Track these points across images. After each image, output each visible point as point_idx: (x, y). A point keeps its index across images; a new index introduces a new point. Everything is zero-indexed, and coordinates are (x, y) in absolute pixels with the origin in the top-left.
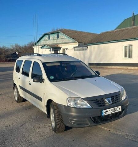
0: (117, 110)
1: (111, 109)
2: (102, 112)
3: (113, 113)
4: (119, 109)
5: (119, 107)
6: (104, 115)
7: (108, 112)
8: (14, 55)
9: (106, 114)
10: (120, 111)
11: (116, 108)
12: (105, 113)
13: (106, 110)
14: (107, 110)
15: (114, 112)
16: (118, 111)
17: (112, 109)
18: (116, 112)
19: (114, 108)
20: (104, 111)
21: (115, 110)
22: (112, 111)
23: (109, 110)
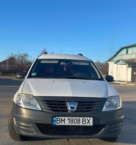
0: (84, 122)
1: (70, 118)
2: (54, 119)
3: (74, 124)
4: (87, 121)
5: (89, 118)
6: (57, 124)
7: (66, 121)
9: (60, 124)
10: (88, 124)
11: (81, 118)
12: (58, 122)
13: (60, 118)
14: (63, 118)
15: (77, 124)
16: (86, 124)
17: (74, 118)
18: (81, 124)
19: (77, 118)
20: (57, 117)
21: (79, 121)
22: (72, 121)
23: (67, 118)
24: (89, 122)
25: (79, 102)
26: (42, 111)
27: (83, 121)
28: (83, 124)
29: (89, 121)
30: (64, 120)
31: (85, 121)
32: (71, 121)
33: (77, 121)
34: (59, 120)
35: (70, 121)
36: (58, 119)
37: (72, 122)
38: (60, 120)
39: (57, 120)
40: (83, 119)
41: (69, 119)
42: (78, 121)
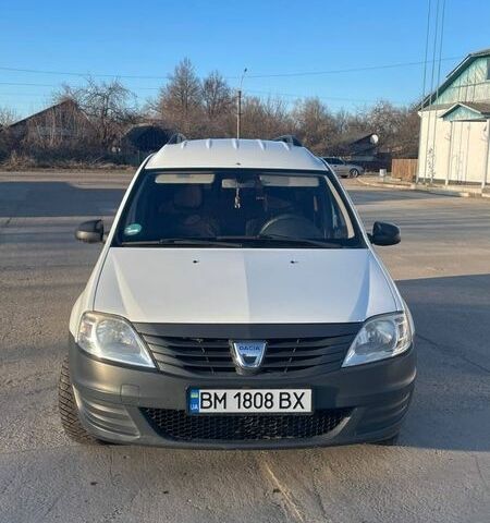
0: (285, 404)
1: (243, 392)
2: (193, 396)
3: (253, 410)
4: (294, 400)
5: (299, 392)
6: (201, 411)
7: (231, 402)
8: (365, 146)
9: (212, 410)
10: (299, 409)
11: (276, 393)
12: (206, 404)
13: (212, 392)
14: (220, 393)
15: (263, 410)
16: (291, 410)
17: (253, 392)
18: (276, 409)
19: (264, 392)
20: (201, 391)
21: (271, 400)
22: (249, 400)
23: (231, 393)
24: (302, 401)
25: (271, 341)
26: (157, 371)
27: (281, 400)
28: (281, 407)
29: (299, 400)
30: (224, 397)
31: (288, 400)
32: (246, 400)
33: (264, 400)
34: (209, 400)
35: (242, 400)
36: (206, 397)
37: (248, 404)
38: (213, 399)
39: (203, 399)
40: (281, 394)
41: (239, 395)
42: (267, 400)
